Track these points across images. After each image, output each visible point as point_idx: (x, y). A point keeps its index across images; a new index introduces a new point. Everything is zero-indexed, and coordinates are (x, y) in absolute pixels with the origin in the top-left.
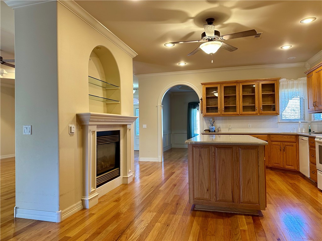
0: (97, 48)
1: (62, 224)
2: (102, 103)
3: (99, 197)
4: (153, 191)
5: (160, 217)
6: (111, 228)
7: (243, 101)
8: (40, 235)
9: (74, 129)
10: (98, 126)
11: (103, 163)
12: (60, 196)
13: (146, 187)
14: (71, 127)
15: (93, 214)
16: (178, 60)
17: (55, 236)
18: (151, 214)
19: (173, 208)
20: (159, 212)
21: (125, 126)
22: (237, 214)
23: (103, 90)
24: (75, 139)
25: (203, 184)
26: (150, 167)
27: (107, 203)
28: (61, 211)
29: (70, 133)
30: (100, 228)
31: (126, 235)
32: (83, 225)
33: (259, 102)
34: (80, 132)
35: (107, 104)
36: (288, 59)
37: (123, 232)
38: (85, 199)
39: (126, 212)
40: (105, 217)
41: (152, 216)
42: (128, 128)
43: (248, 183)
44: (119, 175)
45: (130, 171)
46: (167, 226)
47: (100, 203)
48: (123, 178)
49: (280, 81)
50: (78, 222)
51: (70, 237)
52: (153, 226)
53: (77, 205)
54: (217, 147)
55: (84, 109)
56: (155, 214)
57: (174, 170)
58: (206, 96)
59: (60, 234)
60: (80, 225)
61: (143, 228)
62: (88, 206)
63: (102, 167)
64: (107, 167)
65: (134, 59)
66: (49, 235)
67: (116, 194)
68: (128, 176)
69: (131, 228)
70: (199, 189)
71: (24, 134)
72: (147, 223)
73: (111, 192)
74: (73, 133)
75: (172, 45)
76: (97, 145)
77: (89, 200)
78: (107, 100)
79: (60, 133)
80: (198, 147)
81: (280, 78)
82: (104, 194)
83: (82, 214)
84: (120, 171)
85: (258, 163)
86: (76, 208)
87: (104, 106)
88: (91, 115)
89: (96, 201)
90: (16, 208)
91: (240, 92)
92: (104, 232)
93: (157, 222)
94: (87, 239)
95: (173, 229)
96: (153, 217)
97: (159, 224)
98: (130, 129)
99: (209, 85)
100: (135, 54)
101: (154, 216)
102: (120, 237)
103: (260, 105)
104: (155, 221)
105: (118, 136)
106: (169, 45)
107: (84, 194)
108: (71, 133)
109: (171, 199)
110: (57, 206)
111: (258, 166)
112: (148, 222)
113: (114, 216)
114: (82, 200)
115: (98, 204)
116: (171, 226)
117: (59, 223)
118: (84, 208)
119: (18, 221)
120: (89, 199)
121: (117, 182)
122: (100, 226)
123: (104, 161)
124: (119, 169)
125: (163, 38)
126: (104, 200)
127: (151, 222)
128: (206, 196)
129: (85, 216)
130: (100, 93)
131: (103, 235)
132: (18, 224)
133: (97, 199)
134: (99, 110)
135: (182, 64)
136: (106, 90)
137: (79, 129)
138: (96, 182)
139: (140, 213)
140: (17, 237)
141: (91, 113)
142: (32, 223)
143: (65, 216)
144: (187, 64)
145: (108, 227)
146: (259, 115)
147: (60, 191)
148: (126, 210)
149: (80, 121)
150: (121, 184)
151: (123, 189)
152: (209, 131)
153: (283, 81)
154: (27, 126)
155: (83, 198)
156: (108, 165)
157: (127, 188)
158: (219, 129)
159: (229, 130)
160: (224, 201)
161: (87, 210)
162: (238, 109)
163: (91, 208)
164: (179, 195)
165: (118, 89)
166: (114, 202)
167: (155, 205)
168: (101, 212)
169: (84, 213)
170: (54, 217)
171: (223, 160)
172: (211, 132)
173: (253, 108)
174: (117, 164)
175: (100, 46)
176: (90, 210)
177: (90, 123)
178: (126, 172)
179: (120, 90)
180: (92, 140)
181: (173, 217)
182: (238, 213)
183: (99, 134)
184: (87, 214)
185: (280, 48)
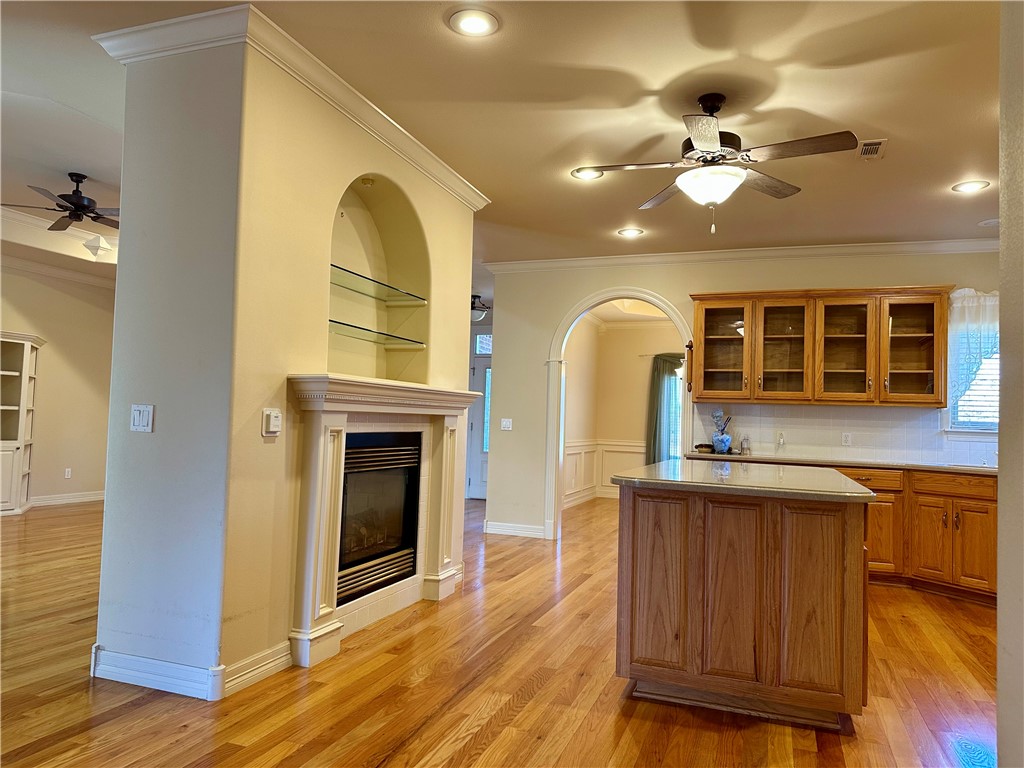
0: (365, 180)
1: (223, 708)
2: (373, 348)
3: (344, 634)
4: (515, 627)
5: (519, 709)
6: (364, 731)
7: (827, 358)
8: (156, 733)
9: (279, 421)
10: (353, 417)
11: (363, 531)
12: (224, 620)
13: (493, 614)
14: (268, 416)
15: (320, 685)
16: (618, 221)
17: (199, 740)
18: (496, 696)
19: (567, 685)
20: (520, 693)
21: (437, 420)
22: (767, 720)
23: (378, 308)
24: (280, 452)
25: (662, 615)
26: (513, 555)
27: (367, 654)
28: (223, 667)
29: (267, 432)
30: (331, 728)
31: (406, 756)
32: (284, 714)
33: (880, 361)
34: (296, 432)
35: (386, 350)
36: (981, 224)
37: (400, 745)
38: (299, 636)
39: (418, 686)
40: (352, 696)
41: (495, 704)
42: (448, 428)
43: (808, 621)
44: (413, 572)
45: (446, 561)
46: (539, 738)
47: (344, 652)
48: (425, 580)
49: (955, 295)
50: (272, 705)
51: (241, 748)
52: (495, 735)
53: (273, 654)
54: (711, 501)
55: (312, 364)
56: (506, 698)
57: (591, 569)
58: (705, 335)
59: (213, 736)
60: (276, 713)
61: (464, 738)
62: (307, 661)
63: (360, 541)
64: (375, 544)
65: (480, 217)
66: (183, 735)
67: (397, 628)
68: (441, 577)
69: (424, 737)
70: (651, 631)
71: (132, 428)
72: (479, 725)
73: (382, 622)
74: (275, 432)
75: (597, 174)
76: (345, 474)
77: (311, 640)
78: (387, 339)
79: (235, 431)
80: (650, 497)
81: (952, 288)
82: (361, 628)
83: (289, 681)
84: (415, 558)
85: (844, 559)
86: (269, 661)
87: (378, 357)
88: (330, 382)
89: (332, 647)
90: (98, 648)
91: (815, 329)
92: (344, 740)
93: (507, 725)
94: (291, 757)
95: (555, 748)
96: (498, 708)
97: (515, 730)
98: (453, 431)
100: (481, 202)
101: (503, 702)
102: (388, 759)
103: (882, 374)
104: (503, 721)
105: (415, 450)
106: (587, 176)
107: (297, 622)
108: (270, 435)
109: (566, 656)
110: (213, 652)
111: (844, 569)
112: (479, 722)
113: (381, 696)
114: (289, 639)
115: (339, 654)
116: (549, 738)
117: (215, 704)
118: (295, 666)
119: (99, 686)
120: (312, 637)
121: (404, 594)
122: (336, 720)
123: (366, 526)
124: (415, 553)
125: (568, 152)
126: (357, 645)
127: (489, 723)
128: (672, 655)
129: (296, 687)
130: (367, 315)
131: (338, 748)
132: (101, 695)
133: (337, 640)
134: (362, 367)
135: (631, 232)
136: (387, 307)
137: (294, 422)
138: (336, 586)
139: (461, 694)
140: (93, 732)
141: (332, 375)
142: (137, 696)
143: (234, 685)
144: (646, 233)
145: (359, 728)
146: (877, 403)
147: (224, 606)
148: (421, 680)
149: (298, 398)
150: (419, 599)
151: (424, 616)
153: (962, 298)
154: (142, 408)
155: (293, 635)
156: (380, 538)
157: (436, 611)
158: (745, 446)
159: (777, 449)
160: (728, 675)
161: (302, 670)
162: (807, 383)
163: (314, 667)
164: (590, 648)
165: (424, 305)
166: (388, 652)
167: (512, 673)
168: (344, 682)
169: (295, 678)
170: (202, 682)
171: (731, 545)
172: (718, 453)
173: (859, 382)
174: (407, 537)
175: (372, 174)
176: (311, 671)
177: (328, 406)
178: (434, 565)
179: (427, 308)
180: (330, 456)
181: (561, 713)
182: (771, 716)
183: (354, 441)
184: (304, 681)
185: (949, 190)
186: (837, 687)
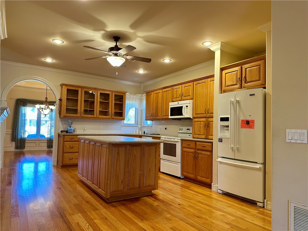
16: (45, 55)
18: (76, 215)
19: (89, 206)
20: (81, 212)
22: (140, 197)
25: (118, 177)
36: (134, 79)
41: (80, 217)
43: (149, 171)
46: (106, 219)
52: (95, 223)
54: (131, 146)
56: (80, 215)
58: (67, 97)
61: (89, 227)
65: (3, 42)
72: (86, 223)
81: (127, 92)
93: (93, 220)
95: (114, 220)
96: (82, 217)
97: (97, 220)
99: (69, 87)
104: (90, 220)
109: (75, 199)
111: (156, 158)
116: (108, 218)
128: (121, 188)
135: (49, 60)
144: (54, 61)
146: (111, 119)
152: (66, 132)
158: (75, 131)
159: (84, 131)
160: (133, 189)
162: (95, 113)
164: (77, 196)
172: (69, 133)
181: (100, 212)
182: (140, 196)
185: (137, 71)
186: (154, 185)
